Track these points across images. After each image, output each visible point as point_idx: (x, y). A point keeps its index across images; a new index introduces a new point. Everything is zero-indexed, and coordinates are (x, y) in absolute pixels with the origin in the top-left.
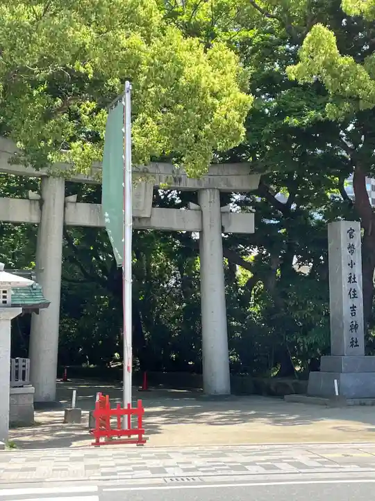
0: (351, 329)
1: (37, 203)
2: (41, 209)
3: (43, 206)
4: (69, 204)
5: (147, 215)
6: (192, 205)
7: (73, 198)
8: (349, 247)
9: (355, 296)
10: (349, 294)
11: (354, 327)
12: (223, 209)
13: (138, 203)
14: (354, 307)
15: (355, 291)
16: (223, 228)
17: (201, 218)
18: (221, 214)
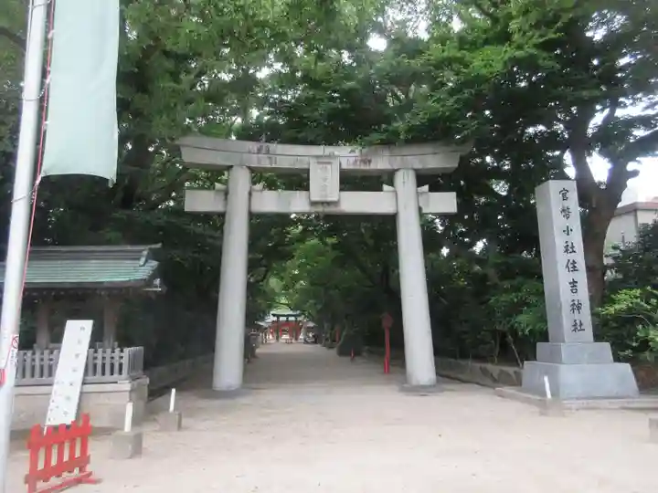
0: (573, 309)
1: (222, 194)
2: (226, 199)
3: (229, 196)
4: (254, 194)
5: (335, 199)
6: (385, 187)
7: (259, 186)
8: (563, 210)
9: (575, 269)
10: (567, 266)
11: (576, 307)
12: (420, 189)
13: (324, 188)
14: (574, 283)
15: (574, 262)
16: (420, 209)
17: (395, 199)
18: (418, 194)
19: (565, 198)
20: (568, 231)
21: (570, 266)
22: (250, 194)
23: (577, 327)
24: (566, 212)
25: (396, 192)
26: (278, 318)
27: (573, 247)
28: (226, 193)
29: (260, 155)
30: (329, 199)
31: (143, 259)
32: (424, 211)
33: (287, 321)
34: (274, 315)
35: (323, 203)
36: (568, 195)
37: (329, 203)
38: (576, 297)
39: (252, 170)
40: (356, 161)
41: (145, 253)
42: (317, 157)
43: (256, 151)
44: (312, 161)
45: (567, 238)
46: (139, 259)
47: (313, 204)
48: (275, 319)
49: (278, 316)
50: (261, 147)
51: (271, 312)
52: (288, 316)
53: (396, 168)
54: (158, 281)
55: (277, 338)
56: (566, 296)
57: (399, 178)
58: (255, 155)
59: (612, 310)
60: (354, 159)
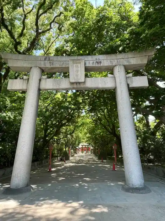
1: (26, 81)
3: (29, 81)
5: (83, 81)
12: (128, 75)
13: (77, 76)
16: (128, 85)
17: (115, 81)
18: (127, 78)
22: (40, 80)
25: (115, 77)
26: (83, 146)
29: (45, 62)
30: (80, 81)
32: (130, 86)
34: (81, 145)
35: (76, 83)
37: (79, 83)
39: (41, 69)
40: (93, 62)
43: (43, 60)
44: (71, 63)
47: (72, 83)
53: (114, 65)
57: (116, 70)
58: (43, 62)
60: (92, 61)
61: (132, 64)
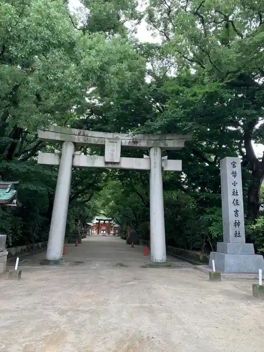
0: (235, 225)
1: (58, 155)
2: (60, 158)
3: (62, 157)
4: (75, 156)
5: (118, 161)
6: (145, 156)
7: (78, 153)
8: (233, 173)
9: (237, 204)
10: (233, 202)
11: (237, 224)
12: (163, 158)
13: (112, 155)
14: (236, 211)
15: (237, 200)
16: (162, 168)
17: (149, 163)
18: (162, 160)
19: (234, 166)
20: (235, 184)
21: (235, 202)
22: (73, 156)
23: (237, 235)
24: (234, 174)
25: (150, 159)
26: (99, 221)
27: (237, 192)
28: (60, 155)
29: (79, 136)
30: (115, 161)
31: (8, 189)
32: (165, 169)
33: (104, 223)
34: (97, 220)
35: (111, 163)
36: (236, 165)
37: (115, 163)
38: (237, 219)
39: (75, 144)
41: (10, 186)
42: (109, 139)
43: (77, 134)
44: (107, 141)
45: (234, 187)
46: (6, 189)
47: (107, 163)
48: (98, 221)
49: (99, 220)
50: (80, 132)
51: (95, 218)
52: (105, 220)
53: (150, 146)
54: (15, 201)
55: (98, 233)
56: (232, 218)
57: (152, 152)
58: (76, 136)
59: (254, 227)
60: (129, 141)
61: (169, 146)
